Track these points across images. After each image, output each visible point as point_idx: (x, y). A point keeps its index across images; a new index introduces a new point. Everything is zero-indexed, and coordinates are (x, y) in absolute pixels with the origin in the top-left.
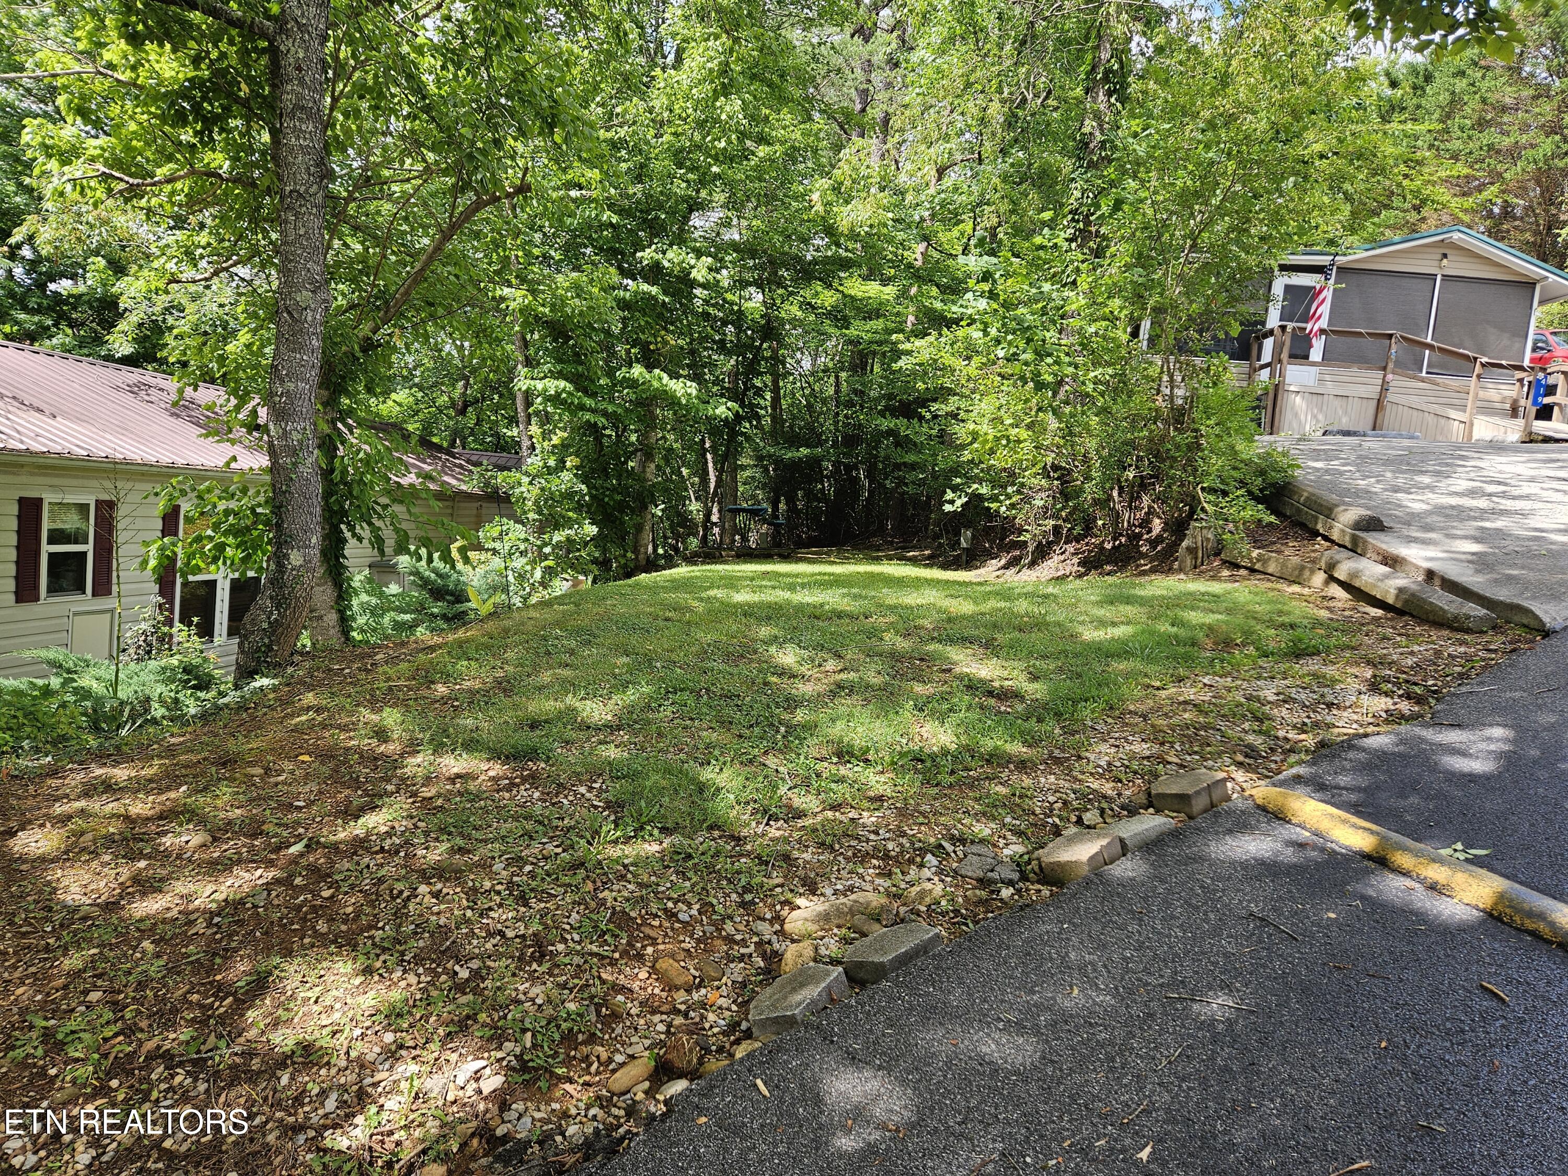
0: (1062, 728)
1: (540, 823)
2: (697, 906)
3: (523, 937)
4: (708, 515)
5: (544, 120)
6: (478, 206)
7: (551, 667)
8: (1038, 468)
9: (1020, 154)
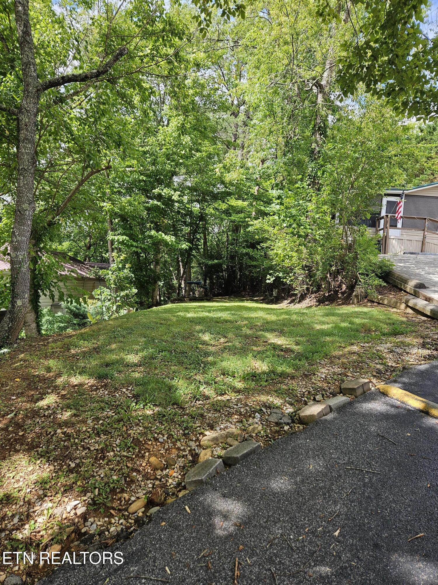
0: (308, 363)
1: (107, 404)
2: (167, 436)
3: (97, 450)
4: (180, 284)
5: (116, 143)
6: (92, 173)
7: (115, 343)
8: (300, 267)
9: (291, 156)
